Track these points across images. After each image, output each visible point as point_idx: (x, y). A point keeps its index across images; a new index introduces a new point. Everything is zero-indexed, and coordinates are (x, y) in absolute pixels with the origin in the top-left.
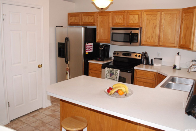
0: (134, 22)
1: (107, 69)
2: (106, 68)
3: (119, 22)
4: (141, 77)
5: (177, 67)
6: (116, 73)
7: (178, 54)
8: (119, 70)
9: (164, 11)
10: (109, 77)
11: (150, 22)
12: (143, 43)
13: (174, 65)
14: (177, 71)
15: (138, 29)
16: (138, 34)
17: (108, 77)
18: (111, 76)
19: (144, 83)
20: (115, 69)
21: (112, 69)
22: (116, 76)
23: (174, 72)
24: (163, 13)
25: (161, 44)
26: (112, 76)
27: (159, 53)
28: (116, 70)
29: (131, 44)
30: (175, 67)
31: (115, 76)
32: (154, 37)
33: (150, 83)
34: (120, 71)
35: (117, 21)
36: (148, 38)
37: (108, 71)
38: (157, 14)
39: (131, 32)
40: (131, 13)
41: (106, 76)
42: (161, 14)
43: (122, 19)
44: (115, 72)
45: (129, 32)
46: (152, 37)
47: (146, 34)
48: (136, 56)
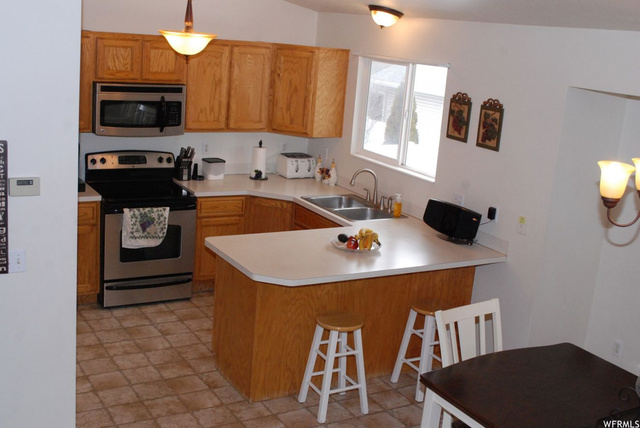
0: (164, 70)
1: (132, 213)
2: (126, 210)
3: (119, 66)
4: (211, 214)
5: (263, 176)
6: (159, 219)
7: (261, 143)
8: (168, 209)
9: (237, 46)
10: (141, 234)
11: (205, 72)
12: (191, 125)
13: (256, 171)
14: (263, 183)
15: (179, 90)
16: (180, 103)
17: (136, 235)
18: (144, 229)
19: (220, 228)
20: (155, 209)
21: (147, 210)
22: (161, 226)
23: (257, 186)
24: (236, 49)
25: (232, 125)
26: (148, 229)
27: (206, 146)
28: (160, 209)
29: (161, 131)
30: (258, 175)
31: (158, 227)
32: (216, 109)
33: (233, 224)
34: (170, 210)
35: (110, 64)
36: (201, 111)
37: (134, 216)
38: (222, 53)
39: (163, 98)
40: (155, 45)
41: (132, 233)
42: (231, 53)
43: (129, 59)
44: (156, 217)
45: (155, 97)
46: (212, 109)
47: (197, 101)
48: (160, 160)
